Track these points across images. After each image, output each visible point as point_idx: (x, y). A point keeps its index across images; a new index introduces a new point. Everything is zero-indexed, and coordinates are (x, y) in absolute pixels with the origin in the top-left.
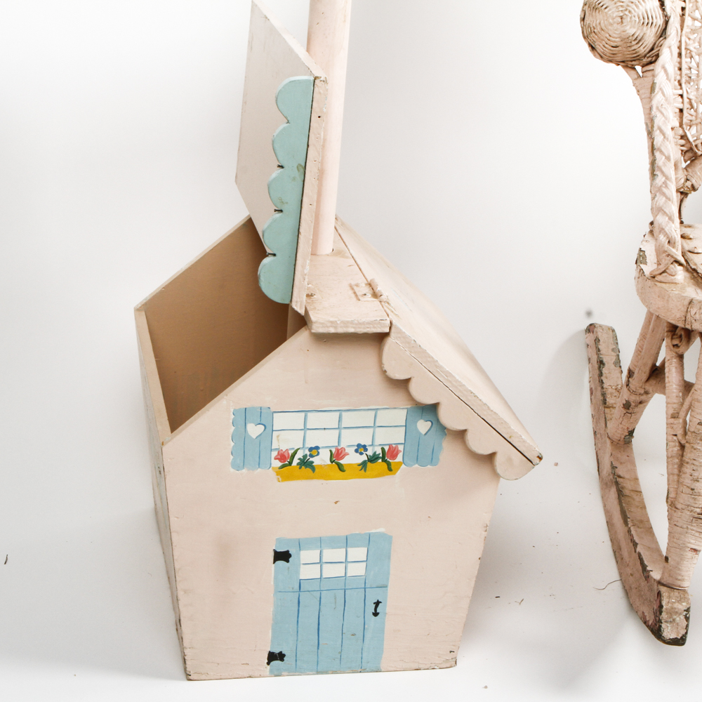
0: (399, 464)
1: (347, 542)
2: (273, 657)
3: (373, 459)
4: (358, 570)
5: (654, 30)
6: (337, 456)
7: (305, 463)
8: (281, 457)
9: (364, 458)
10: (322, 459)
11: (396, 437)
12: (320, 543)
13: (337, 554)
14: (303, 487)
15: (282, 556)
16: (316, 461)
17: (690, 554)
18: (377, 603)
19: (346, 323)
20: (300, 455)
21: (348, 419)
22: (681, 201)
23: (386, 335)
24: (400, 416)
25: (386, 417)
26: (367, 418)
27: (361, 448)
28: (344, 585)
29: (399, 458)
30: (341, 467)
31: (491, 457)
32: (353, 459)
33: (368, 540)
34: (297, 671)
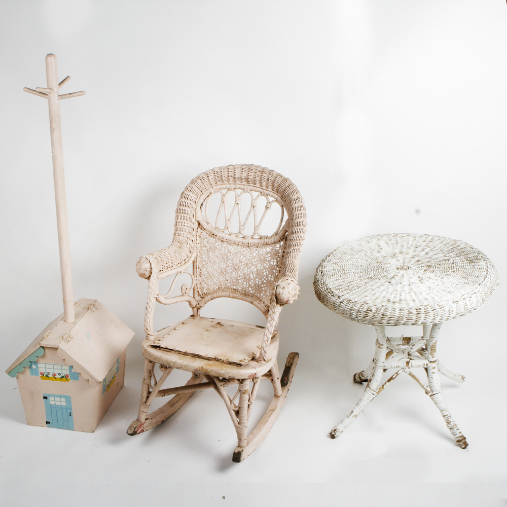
0: (69, 379)
1: (60, 396)
2: (48, 423)
3: (63, 377)
4: (64, 404)
5: (148, 272)
6: (54, 375)
7: (47, 376)
8: (41, 374)
9: (60, 377)
10: (51, 375)
11: (67, 372)
12: (54, 396)
13: (58, 399)
14: (46, 381)
15: (45, 398)
16: (49, 376)
17: (142, 413)
18: (70, 413)
19: (48, 345)
20: (45, 374)
21: (55, 367)
22: (197, 310)
23: (57, 349)
24: (68, 368)
25: (64, 367)
26: (60, 367)
27: (59, 374)
28: (61, 407)
29: (69, 378)
30: (55, 378)
31: (88, 380)
32: (58, 376)
33: (65, 397)
34: (53, 427)
